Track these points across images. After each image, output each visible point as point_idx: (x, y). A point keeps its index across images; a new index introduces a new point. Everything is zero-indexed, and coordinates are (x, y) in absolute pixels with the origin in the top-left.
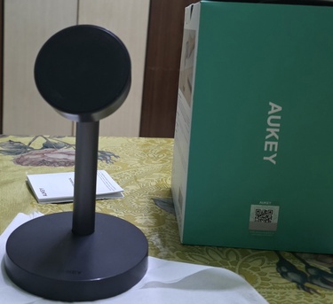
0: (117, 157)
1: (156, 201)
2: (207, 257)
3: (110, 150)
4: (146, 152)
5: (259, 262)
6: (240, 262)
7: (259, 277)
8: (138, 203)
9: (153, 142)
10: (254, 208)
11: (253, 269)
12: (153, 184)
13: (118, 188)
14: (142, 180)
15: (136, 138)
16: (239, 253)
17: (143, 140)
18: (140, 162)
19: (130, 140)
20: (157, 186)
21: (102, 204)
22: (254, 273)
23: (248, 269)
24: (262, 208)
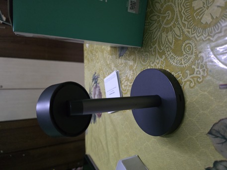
0: (95, 73)
1: (120, 56)
2: (155, 30)
3: (92, 76)
4: (92, 60)
5: (157, 5)
6: (158, 14)
7: (167, 4)
8: (122, 64)
9: (86, 57)
10: (129, 11)
11: (162, 7)
12: (110, 57)
13: (114, 73)
14: (108, 62)
15: (85, 64)
16: (152, 15)
17: (85, 61)
18: (98, 63)
19: (86, 67)
20: (112, 55)
21: (122, 80)
22: (165, 6)
23: (162, 10)
24: (129, 6)
